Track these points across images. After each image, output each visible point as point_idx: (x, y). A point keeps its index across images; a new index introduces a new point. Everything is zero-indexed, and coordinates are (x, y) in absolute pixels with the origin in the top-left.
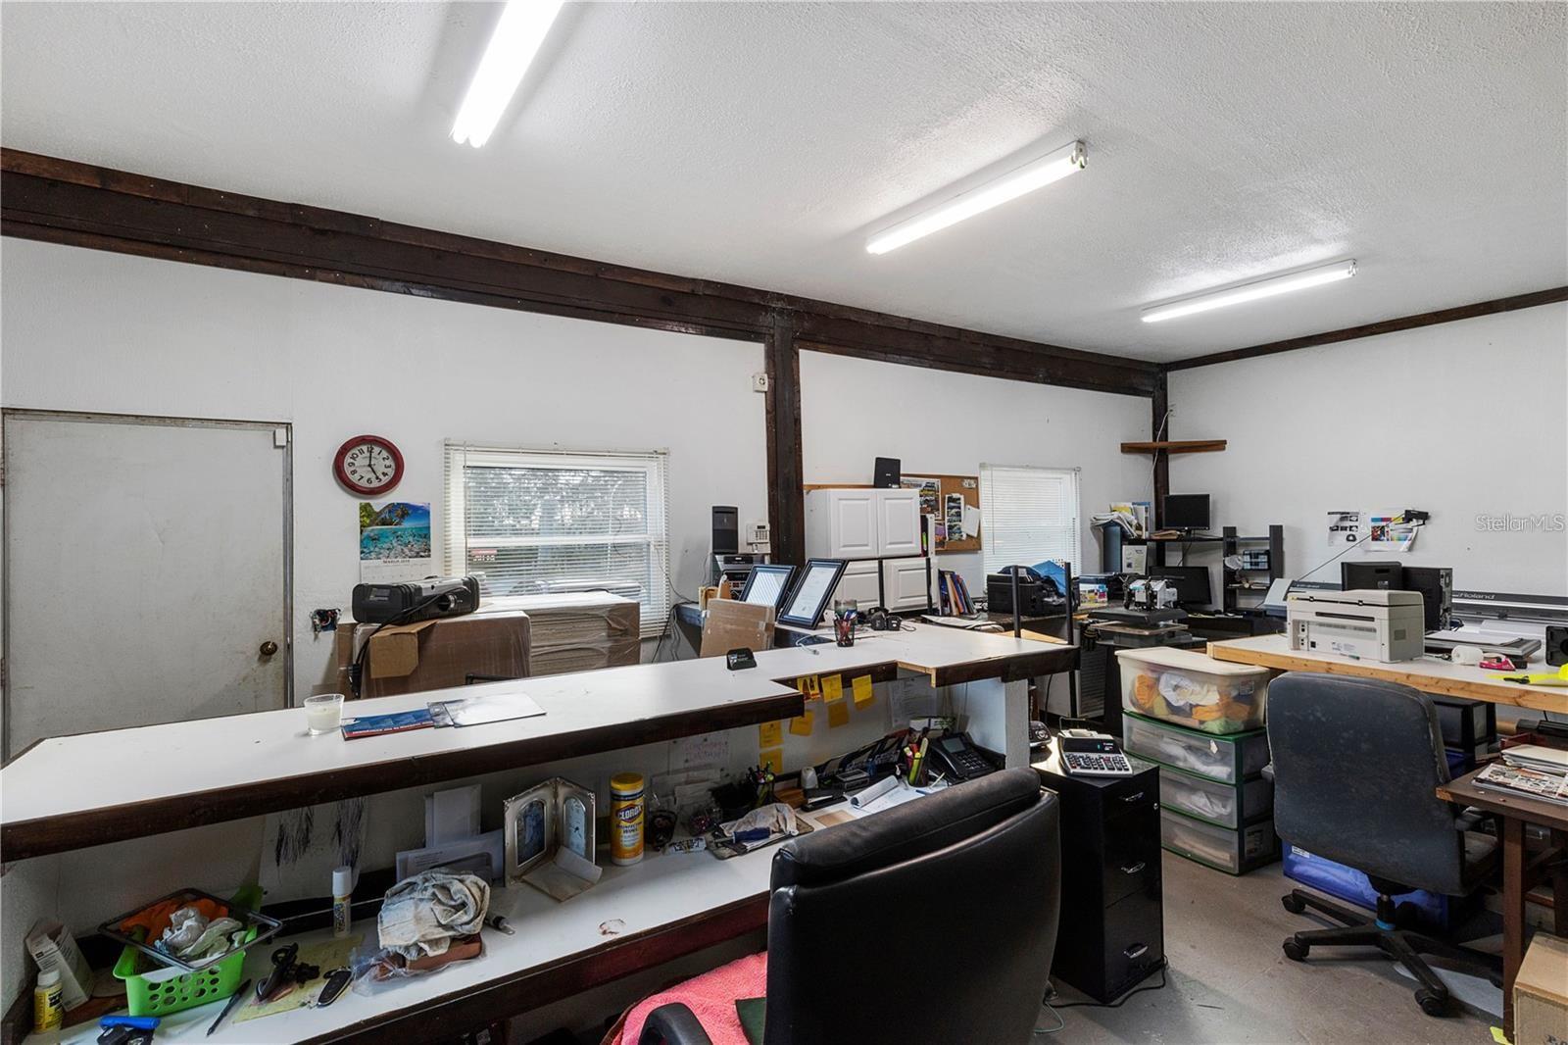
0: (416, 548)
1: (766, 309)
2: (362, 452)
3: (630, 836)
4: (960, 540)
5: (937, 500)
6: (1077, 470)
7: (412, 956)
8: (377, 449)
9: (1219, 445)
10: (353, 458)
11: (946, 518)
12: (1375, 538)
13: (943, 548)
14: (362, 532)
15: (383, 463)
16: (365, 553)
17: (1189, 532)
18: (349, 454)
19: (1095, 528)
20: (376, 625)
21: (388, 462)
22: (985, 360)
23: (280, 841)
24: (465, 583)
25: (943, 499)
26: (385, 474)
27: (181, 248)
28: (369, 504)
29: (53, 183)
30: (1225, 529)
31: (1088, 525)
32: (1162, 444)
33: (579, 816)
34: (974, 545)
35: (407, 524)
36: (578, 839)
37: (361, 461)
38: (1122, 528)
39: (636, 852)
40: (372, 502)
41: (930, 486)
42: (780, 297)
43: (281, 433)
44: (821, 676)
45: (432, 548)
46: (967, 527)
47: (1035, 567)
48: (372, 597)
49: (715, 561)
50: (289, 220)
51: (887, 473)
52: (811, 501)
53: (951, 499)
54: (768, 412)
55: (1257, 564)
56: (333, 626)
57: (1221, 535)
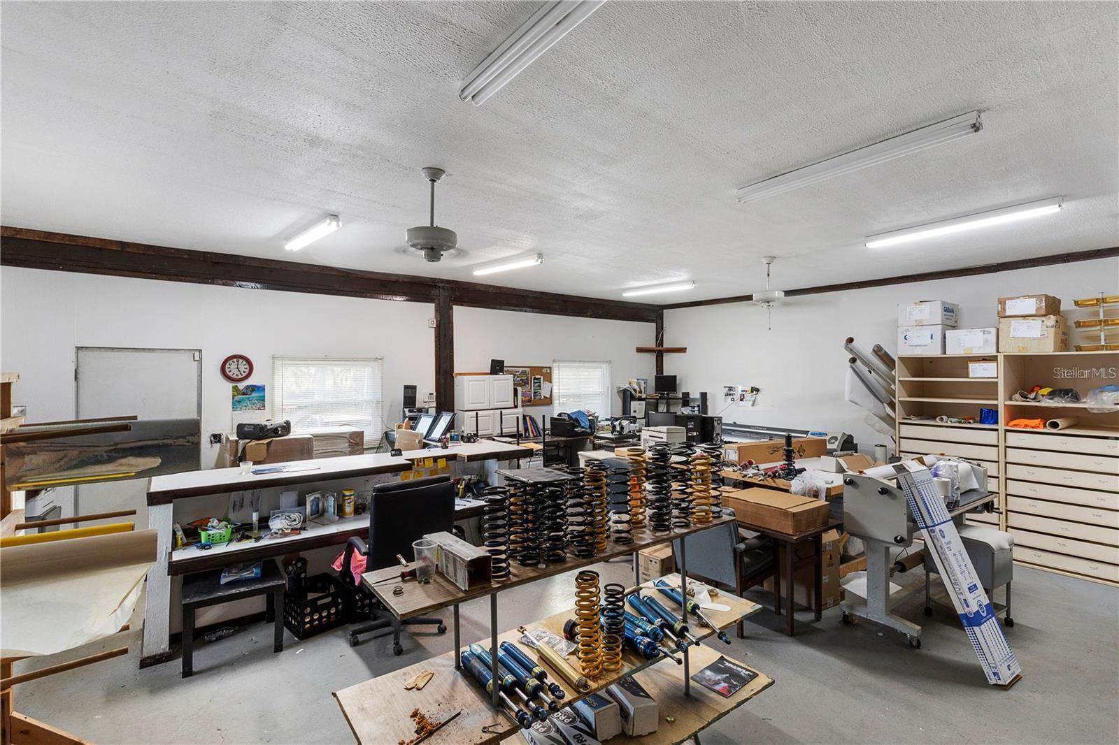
0: (258, 406)
1: (435, 287)
2: (234, 362)
3: (349, 509)
4: (540, 399)
5: (528, 379)
6: (609, 362)
7: (280, 532)
8: (241, 361)
9: (683, 350)
10: (230, 365)
11: (533, 388)
12: (741, 400)
13: (528, 402)
14: (233, 399)
15: (243, 367)
16: (234, 408)
17: (668, 394)
18: (228, 364)
19: (619, 392)
20: (249, 440)
21: (246, 367)
22: (557, 307)
23: (234, 506)
24: (285, 423)
25: (531, 378)
26: (244, 372)
27: (154, 274)
28: (237, 386)
29: (100, 249)
30: (683, 393)
31: (616, 390)
32: (660, 348)
33: (331, 503)
34: (548, 401)
35: (254, 395)
36: (331, 510)
37: (234, 366)
38: (631, 392)
39: (351, 514)
40: (238, 385)
41: (524, 372)
42: (442, 281)
43: (197, 355)
44: (424, 458)
45: (266, 405)
46: (544, 393)
47: (572, 413)
48: (246, 429)
49: (404, 411)
50: (202, 259)
51: (497, 367)
52: (458, 381)
53: (535, 379)
54: (436, 337)
55: (694, 411)
56: (220, 441)
57: (681, 396)
